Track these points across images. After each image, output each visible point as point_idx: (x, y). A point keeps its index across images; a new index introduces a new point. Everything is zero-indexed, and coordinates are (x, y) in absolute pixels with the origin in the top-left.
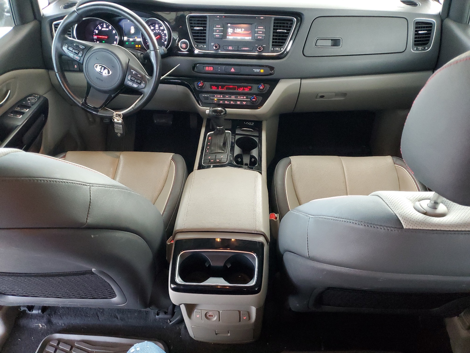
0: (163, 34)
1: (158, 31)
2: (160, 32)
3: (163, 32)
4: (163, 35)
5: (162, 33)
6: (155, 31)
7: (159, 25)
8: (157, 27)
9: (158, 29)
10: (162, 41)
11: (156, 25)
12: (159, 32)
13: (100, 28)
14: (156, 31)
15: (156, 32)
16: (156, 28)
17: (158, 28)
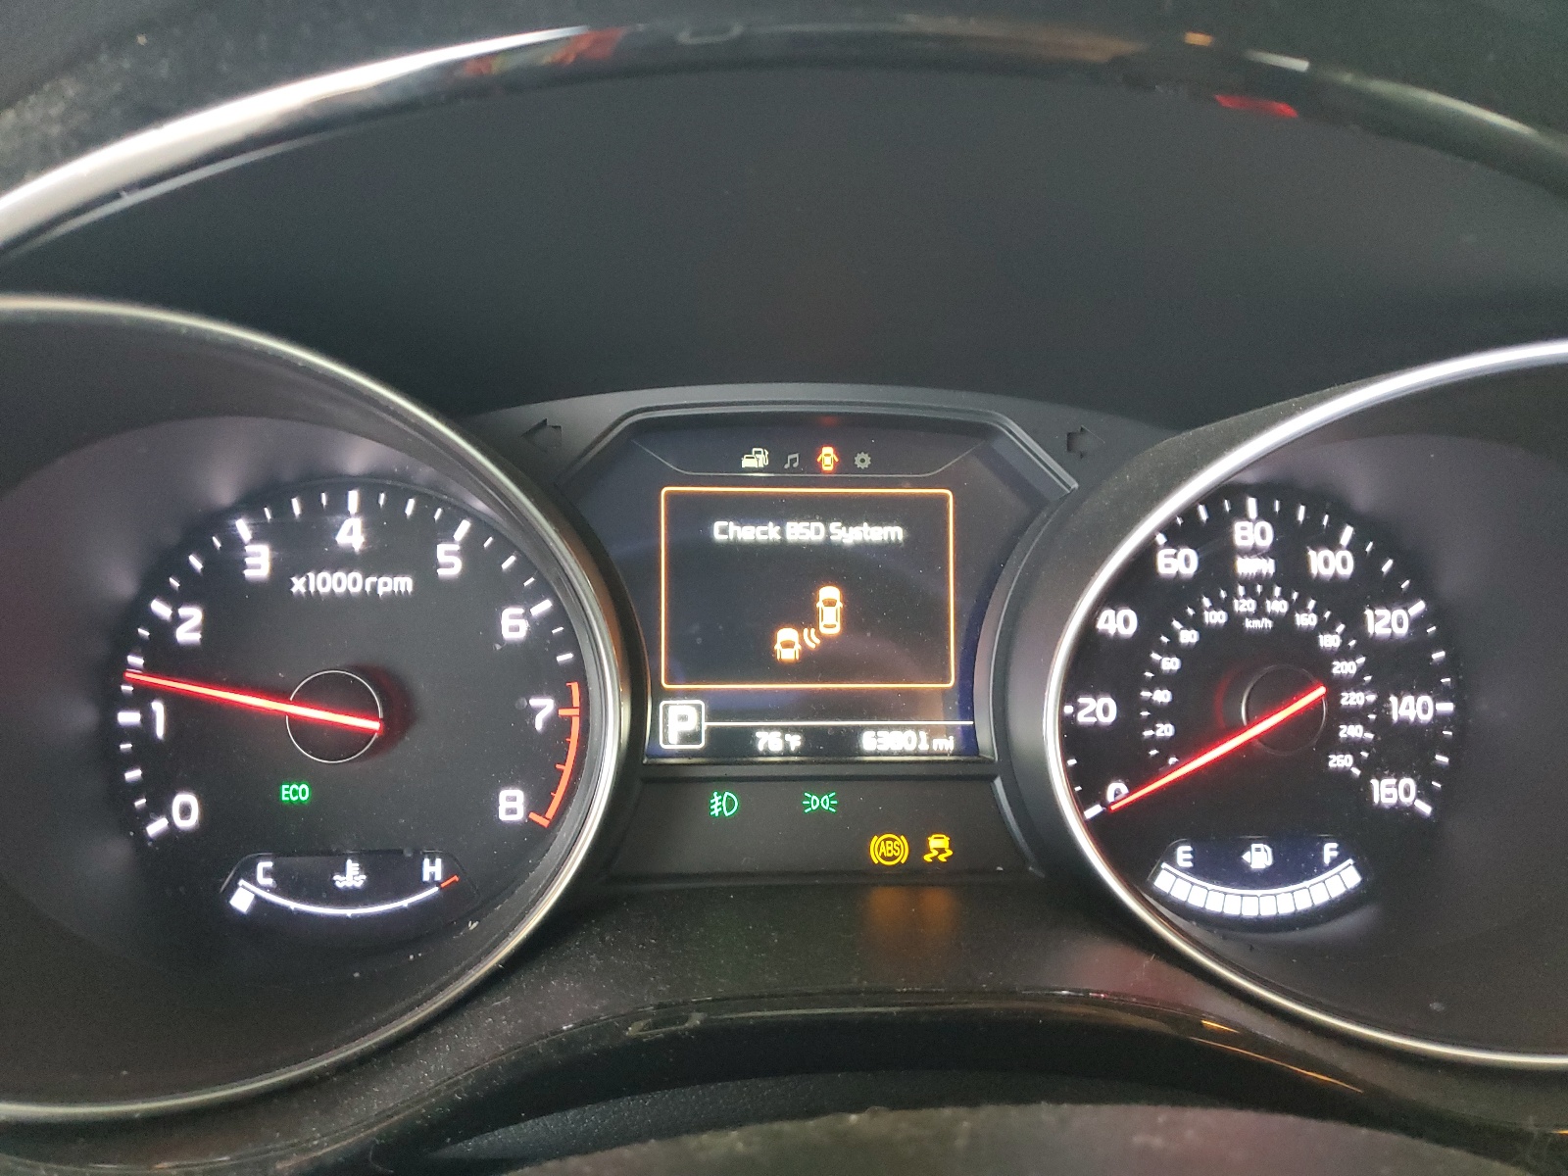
0: (1344, 653)
1: (1278, 606)
2: (1306, 620)
3: (1355, 626)
4: (1344, 668)
5: (1329, 641)
6: (1216, 618)
7: (1289, 511)
8: (1254, 551)
9: (1268, 583)
10: (1340, 761)
11: (1240, 513)
12: (1284, 623)
13: (259, 562)
14: (1245, 605)
15: (1235, 620)
16: (1246, 566)
17: (1268, 567)
